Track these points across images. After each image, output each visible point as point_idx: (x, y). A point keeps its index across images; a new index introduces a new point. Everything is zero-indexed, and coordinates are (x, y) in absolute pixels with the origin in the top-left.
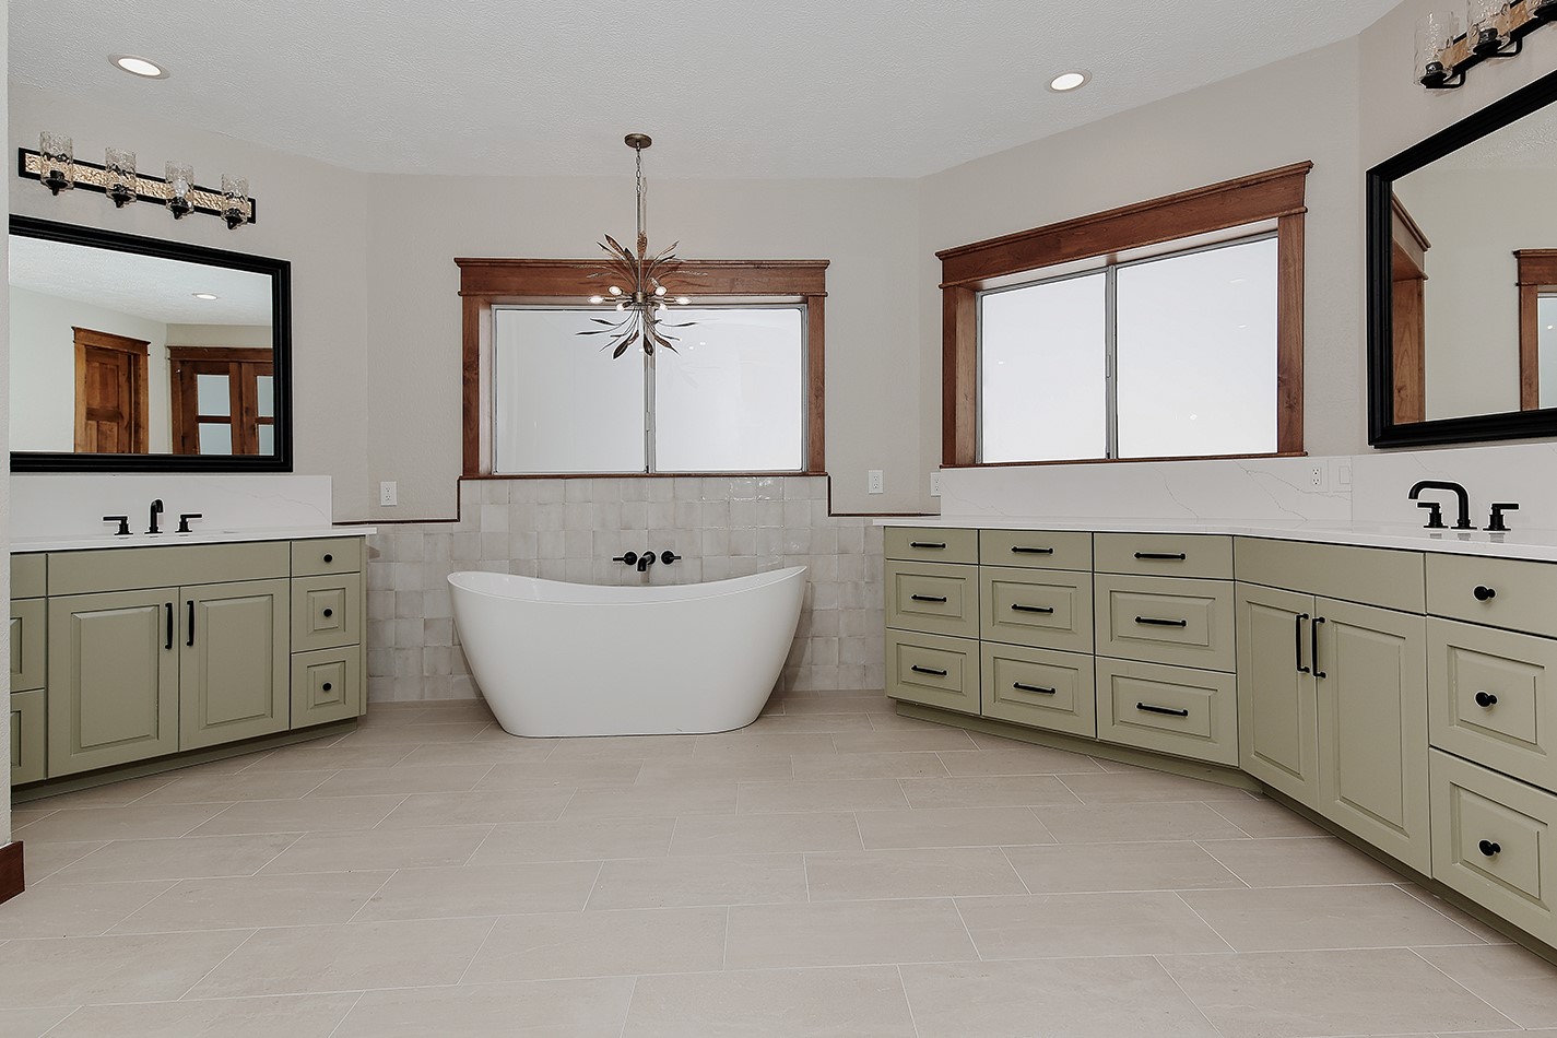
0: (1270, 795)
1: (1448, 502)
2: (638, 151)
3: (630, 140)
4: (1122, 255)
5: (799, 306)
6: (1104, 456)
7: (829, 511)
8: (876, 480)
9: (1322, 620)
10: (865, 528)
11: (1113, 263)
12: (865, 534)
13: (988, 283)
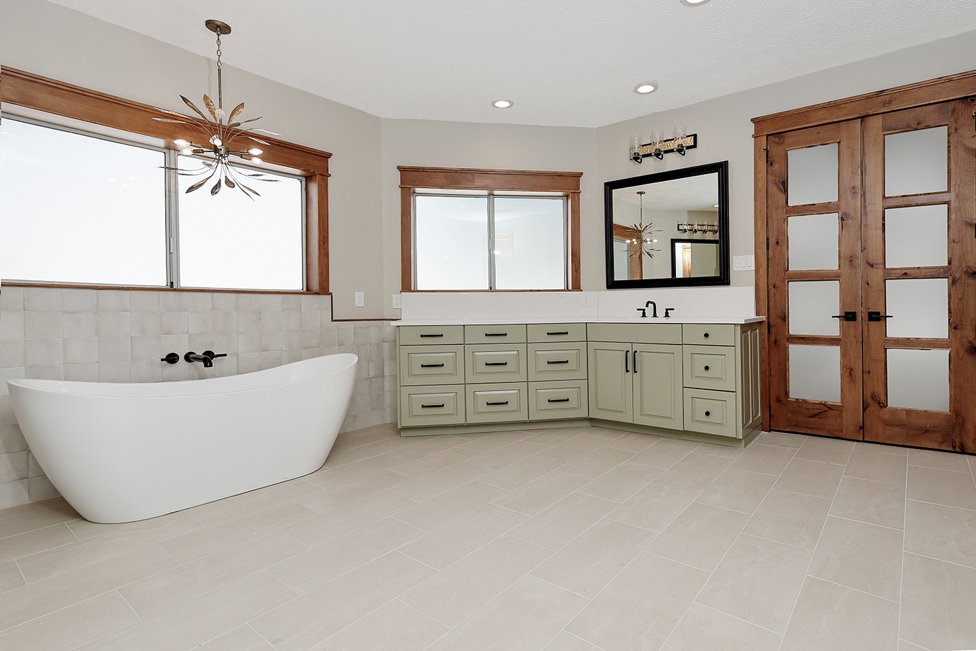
0: (594, 422)
1: (650, 309)
2: (219, 35)
3: (210, 24)
4: (496, 192)
5: (300, 178)
6: (487, 288)
7: (332, 318)
8: (359, 299)
9: (636, 352)
10: (354, 328)
11: (491, 195)
12: (354, 332)
13: (418, 190)
